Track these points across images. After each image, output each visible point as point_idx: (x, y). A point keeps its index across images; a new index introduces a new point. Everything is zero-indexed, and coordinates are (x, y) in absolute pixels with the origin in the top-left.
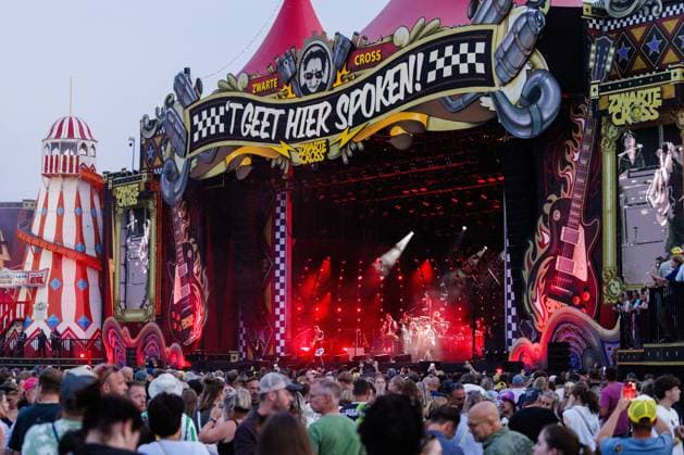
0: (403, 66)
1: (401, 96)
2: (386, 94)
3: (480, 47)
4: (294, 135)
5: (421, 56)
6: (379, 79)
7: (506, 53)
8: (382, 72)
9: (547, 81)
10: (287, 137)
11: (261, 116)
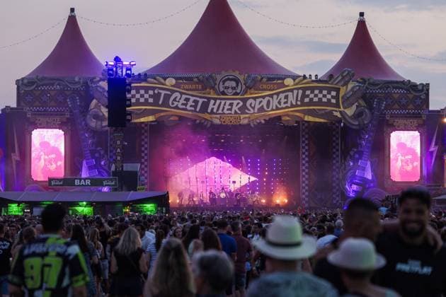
0: (290, 94)
1: (289, 105)
2: (279, 103)
3: (334, 93)
4: (215, 111)
5: (301, 92)
6: (275, 97)
7: (348, 98)
8: (278, 94)
9: (366, 110)
10: (209, 111)
11: (187, 100)
